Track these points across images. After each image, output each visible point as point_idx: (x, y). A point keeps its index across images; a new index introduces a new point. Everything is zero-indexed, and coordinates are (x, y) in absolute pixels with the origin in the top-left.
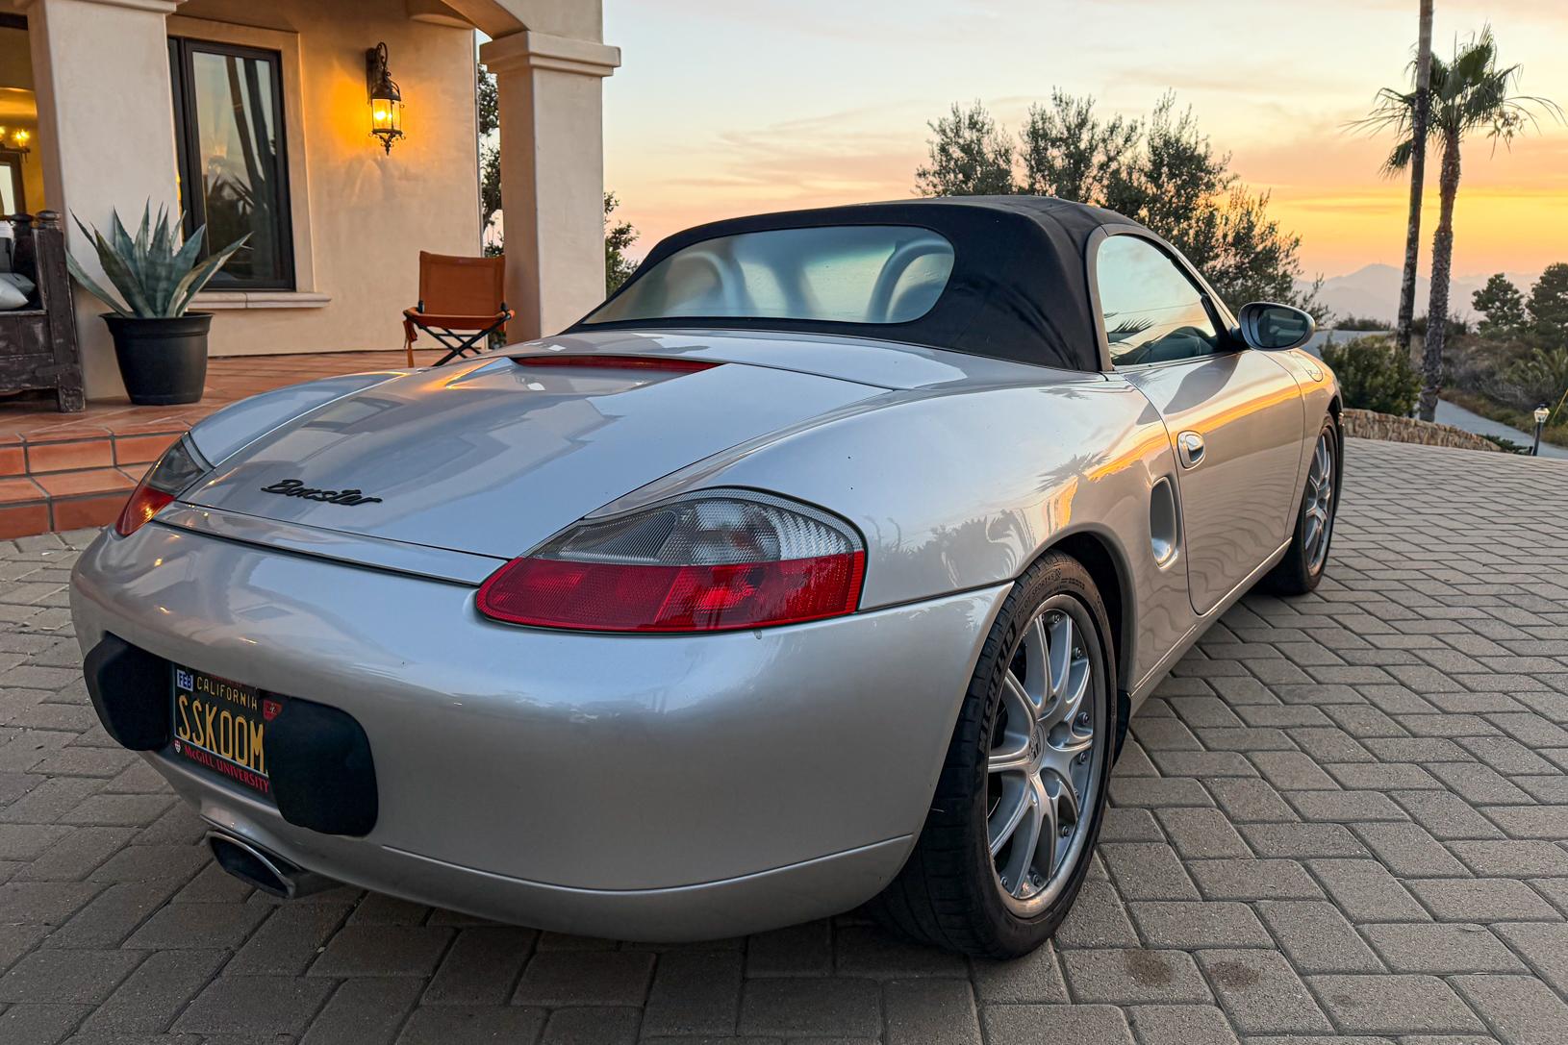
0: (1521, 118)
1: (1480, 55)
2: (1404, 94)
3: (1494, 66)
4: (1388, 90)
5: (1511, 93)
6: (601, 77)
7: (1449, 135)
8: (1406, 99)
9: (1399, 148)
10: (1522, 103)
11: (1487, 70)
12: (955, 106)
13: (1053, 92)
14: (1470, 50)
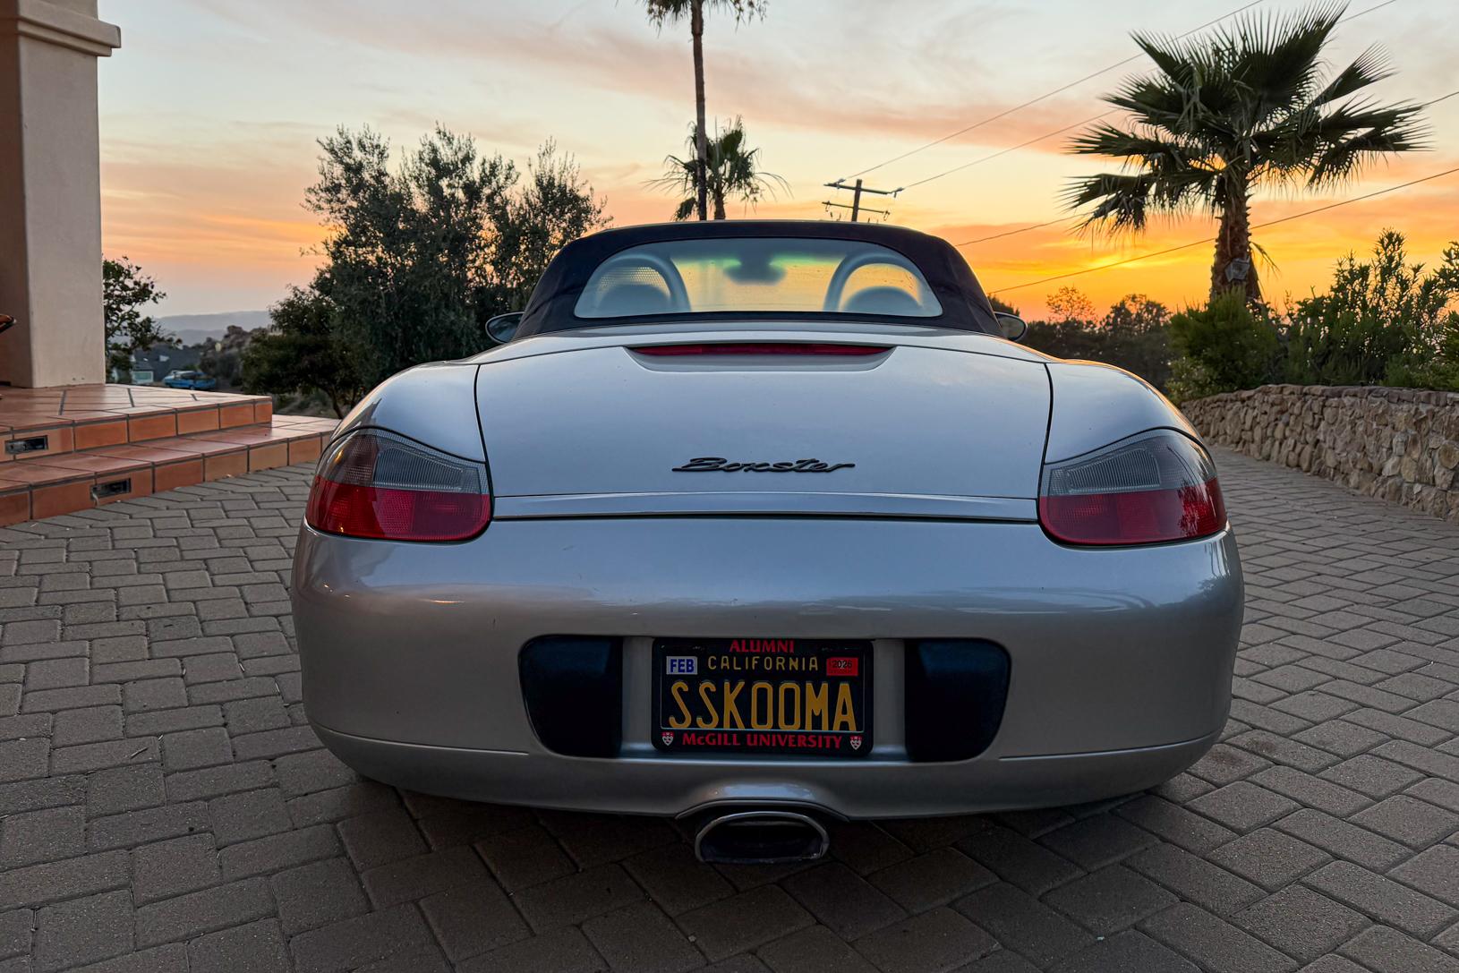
0: (761, 188)
1: (734, 138)
2: (685, 162)
3: (744, 147)
4: (673, 157)
5: (757, 166)
6: (96, 55)
7: (716, 196)
8: (686, 166)
9: (682, 205)
10: (762, 176)
11: (739, 150)
12: (340, 128)
13: (436, 126)
14: (728, 132)
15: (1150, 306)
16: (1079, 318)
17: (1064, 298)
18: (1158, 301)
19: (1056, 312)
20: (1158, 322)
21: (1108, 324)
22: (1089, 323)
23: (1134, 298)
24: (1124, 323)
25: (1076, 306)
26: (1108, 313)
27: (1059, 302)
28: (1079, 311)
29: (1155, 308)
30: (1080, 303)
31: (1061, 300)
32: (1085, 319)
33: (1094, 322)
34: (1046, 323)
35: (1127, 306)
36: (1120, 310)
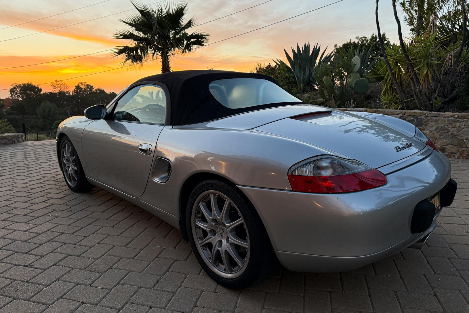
15: (88, 86)
16: (64, 90)
17: (57, 83)
18: (90, 84)
19: (55, 89)
20: (91, 91)
21: (75, 92)
22: (68, 92)
23: (82, 83)
24: (81, 92)
25: (62, 86)
26: (74, 88)
27: (56, 85)
28: (63, 88)
29: (89, 87)
30: (63, 85)
31: (56, 84)
32: (66, 91)
33: (69, 92)
34: (53, 93)
35: (80, 86)
36: (78, 87)
